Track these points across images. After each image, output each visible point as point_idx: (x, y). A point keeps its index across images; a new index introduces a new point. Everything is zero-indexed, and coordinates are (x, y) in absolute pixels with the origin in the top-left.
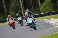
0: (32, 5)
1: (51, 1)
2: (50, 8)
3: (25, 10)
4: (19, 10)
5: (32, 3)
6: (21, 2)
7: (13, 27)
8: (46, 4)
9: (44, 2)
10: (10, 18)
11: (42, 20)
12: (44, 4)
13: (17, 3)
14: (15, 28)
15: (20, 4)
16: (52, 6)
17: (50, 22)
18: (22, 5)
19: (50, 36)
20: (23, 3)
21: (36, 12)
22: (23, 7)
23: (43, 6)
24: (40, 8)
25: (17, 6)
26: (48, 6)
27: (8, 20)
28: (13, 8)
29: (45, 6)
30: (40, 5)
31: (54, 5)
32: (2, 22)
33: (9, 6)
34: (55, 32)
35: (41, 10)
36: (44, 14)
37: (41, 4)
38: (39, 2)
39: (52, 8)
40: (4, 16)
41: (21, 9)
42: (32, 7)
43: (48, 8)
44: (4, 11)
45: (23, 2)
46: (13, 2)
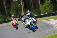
0: (32, 6)
1: (51, 2)
2: (50, 9)
3: (25, 11)
4: (19, 11)
5: (32, 4)
6: (21, 3)
7: (16, 28)
8: (46, 5)
9: (45, 3)
10: (13, 18)
11: (42, 21)
12: (44, 5)
13: (17, 4)
14: (18, 29)
15: (21, 4)
16: (52, 7)
17: (50, 22)
18: (23, 6)
19: (50, 37)
20: (23, 4)
21: (36, 13)
22: (23, 7)
23: (43, 7)
24: (41, 9)
25: (18, 7)
26: (48, 7)
27: (11, 20)
28: (14, 9)
29: (45, 7)
30: (40, 6)
31: (54, 6)
32: (3, 22)
33: (10, 7)
34: (55, 33)
35: (41, 11)
36: (44, 15)
37: (42, 5)
38: (40, 3)
39: (52, 9)
40: (5, 17)
41: (22, 10)
42: (33, 7)
43: (48, 9)
44: (5, 11)
45: (23, 2)
46: (13, 3)
